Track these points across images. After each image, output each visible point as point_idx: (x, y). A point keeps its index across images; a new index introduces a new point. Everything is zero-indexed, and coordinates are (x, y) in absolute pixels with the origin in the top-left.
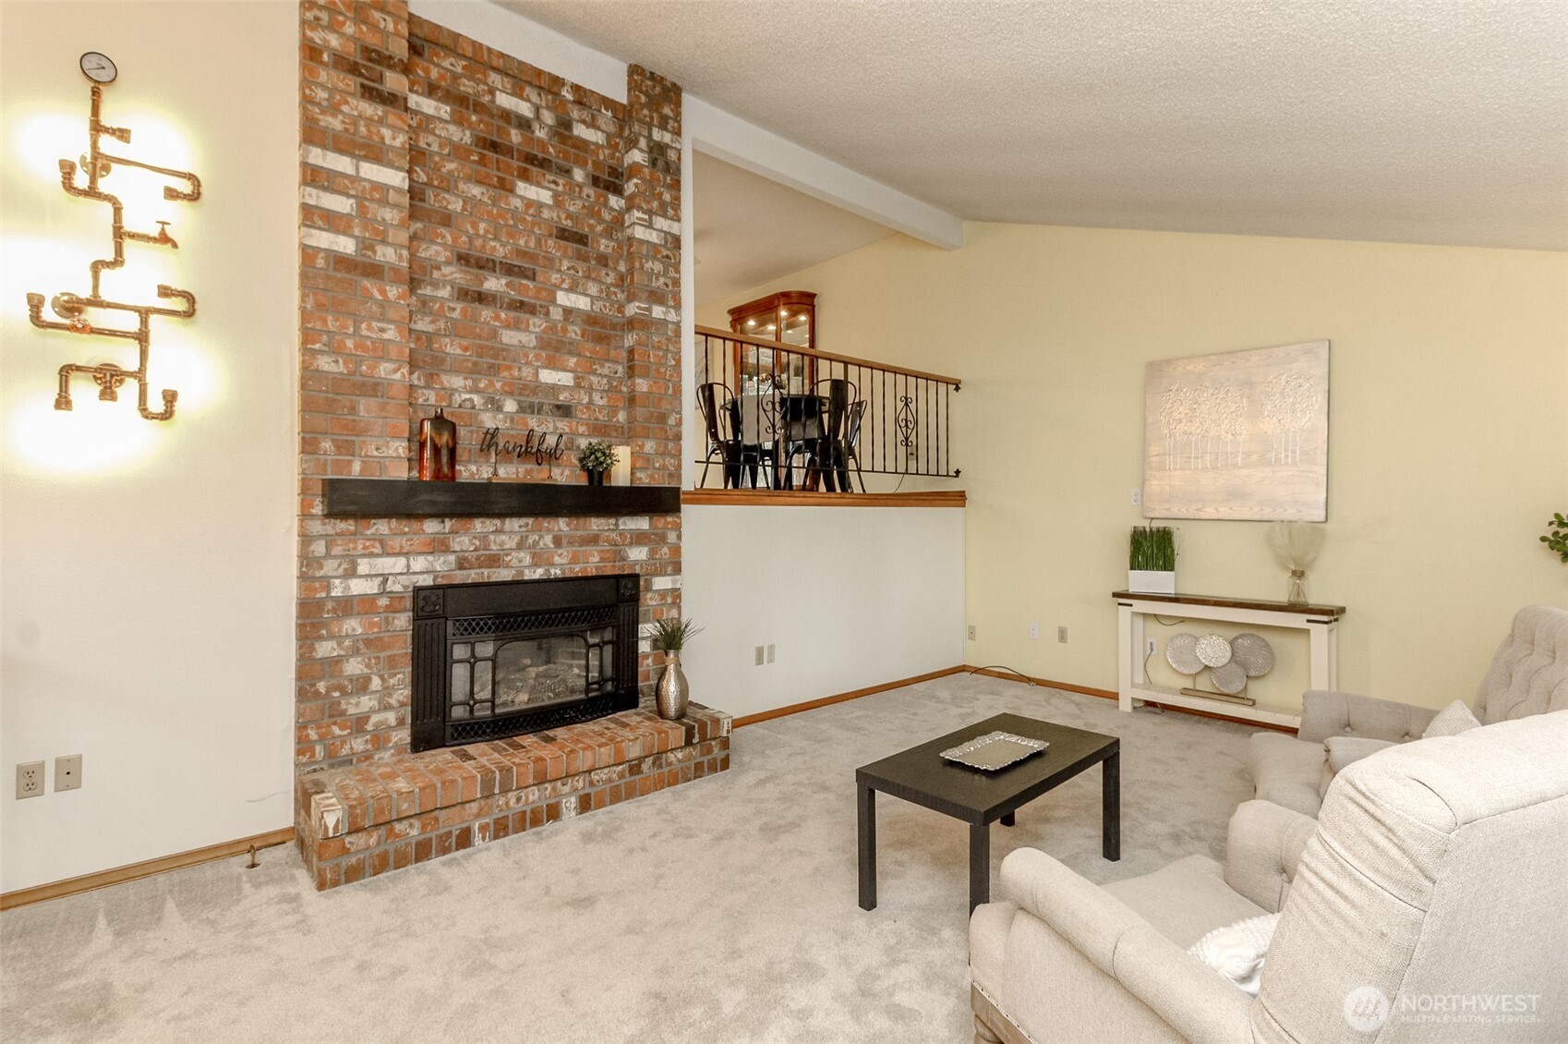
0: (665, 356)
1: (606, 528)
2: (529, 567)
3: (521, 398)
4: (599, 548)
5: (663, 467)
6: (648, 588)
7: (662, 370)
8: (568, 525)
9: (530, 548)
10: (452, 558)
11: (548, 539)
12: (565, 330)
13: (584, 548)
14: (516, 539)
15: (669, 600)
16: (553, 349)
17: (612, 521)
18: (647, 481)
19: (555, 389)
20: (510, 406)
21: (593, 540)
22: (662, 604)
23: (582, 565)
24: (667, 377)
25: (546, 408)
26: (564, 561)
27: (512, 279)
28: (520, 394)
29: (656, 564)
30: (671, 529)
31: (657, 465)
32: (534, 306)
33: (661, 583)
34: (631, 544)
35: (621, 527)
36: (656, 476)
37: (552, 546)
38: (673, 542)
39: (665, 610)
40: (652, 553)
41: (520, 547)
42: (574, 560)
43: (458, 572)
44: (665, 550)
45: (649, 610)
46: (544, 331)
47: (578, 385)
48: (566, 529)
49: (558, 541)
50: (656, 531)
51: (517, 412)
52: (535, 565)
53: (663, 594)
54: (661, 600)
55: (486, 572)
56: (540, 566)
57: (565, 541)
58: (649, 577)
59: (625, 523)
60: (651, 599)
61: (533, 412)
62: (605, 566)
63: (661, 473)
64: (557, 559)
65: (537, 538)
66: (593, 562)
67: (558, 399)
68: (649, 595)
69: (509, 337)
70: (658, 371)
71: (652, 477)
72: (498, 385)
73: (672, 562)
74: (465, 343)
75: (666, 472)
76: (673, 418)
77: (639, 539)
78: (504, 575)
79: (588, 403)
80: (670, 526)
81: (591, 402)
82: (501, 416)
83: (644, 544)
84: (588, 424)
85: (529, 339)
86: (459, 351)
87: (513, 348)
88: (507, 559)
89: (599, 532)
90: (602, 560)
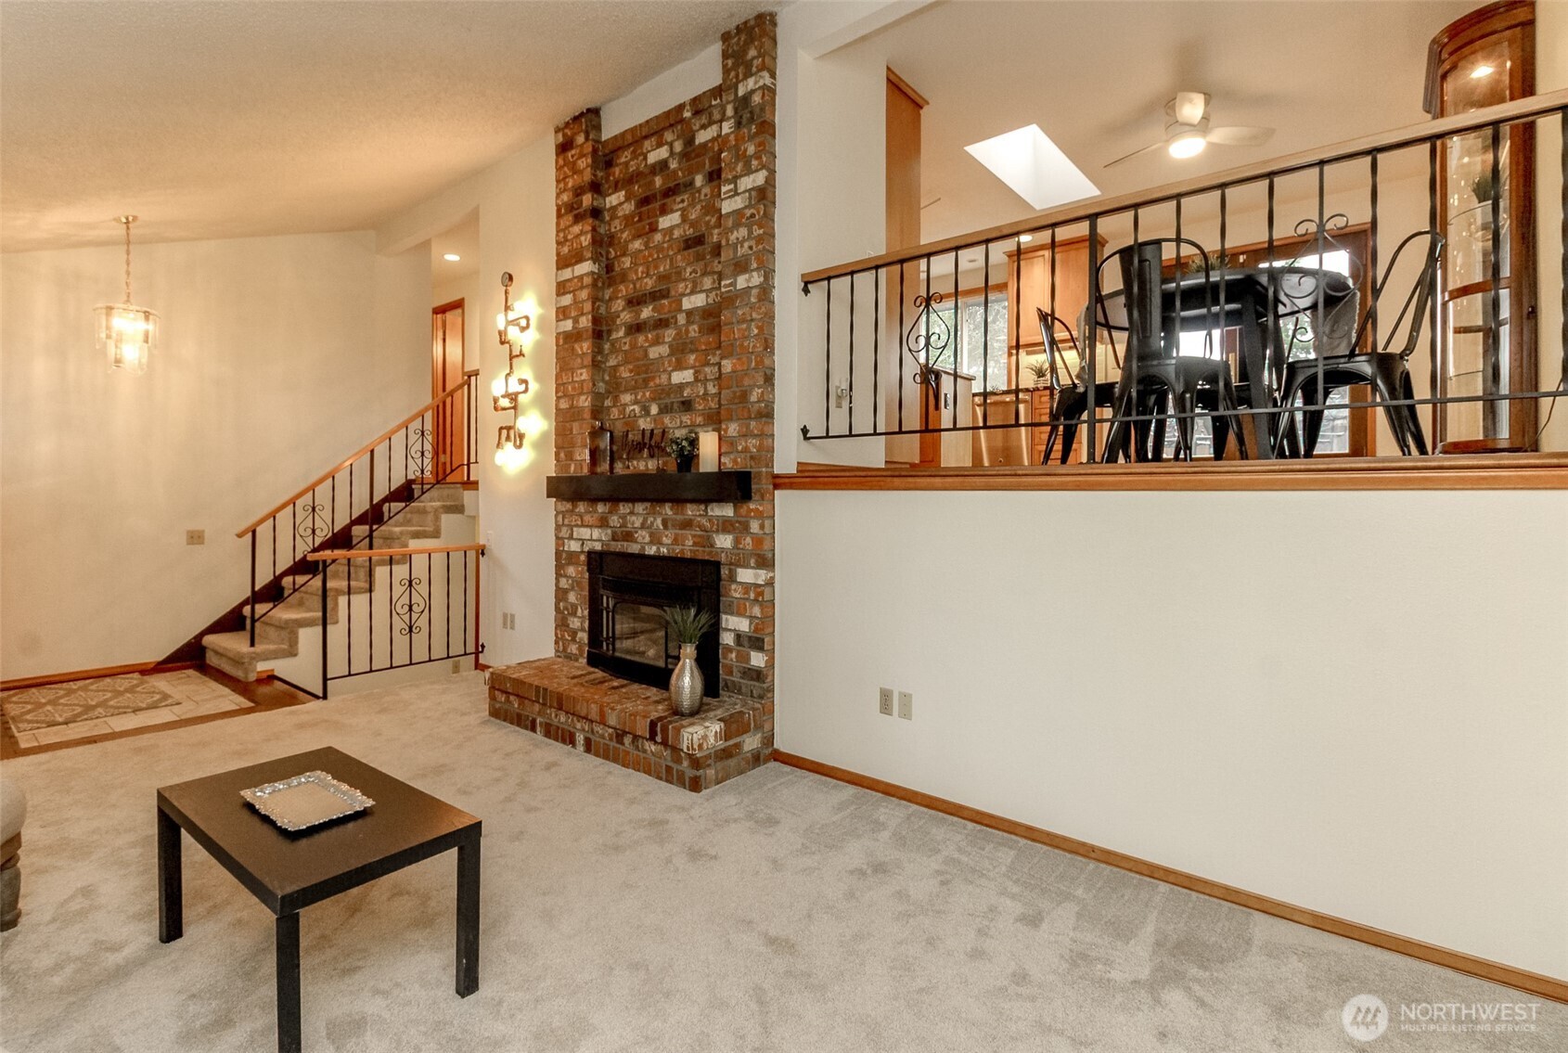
0: (749, 328)
1: (698, 513)
2: (647, 544)
3: (661, 402)
4: (693, 533)
5: (746, 450)
6: (732, 578)
7: (746, 344)
8: (671, 510)
9: (648, 528)
10: (609, 531)
11: (659, 521)
12: (687, 331)
13: (683, 532)
14: (641, 520)
15: (752, 596)
16: (680, 351)
17: (703, 507)
18: (730, 466)
19: (681, 387)
20: (654, 410)
21: (687, 524)
22: (744, 599)
23: (680, 547)
24: (750, 350)
25: (675, 406)
26: (669, 542)
27: (656, 303)
28: (660, 399)
29: (739, 554)
30: (754, 518)
31: (740, 448)
32: (667, 320)
33: (745, 575)
34: (717, 531)
35: (710, 513)
36: (739, 460)
37: (661, 527)
38: (755, 532)
39: (747, 604)
40: (737, 541)
41: (643, 526)
42: (676, 541)
43: (613, 543)
44: (749, 540)
45: (733, 602)
46: (674, 339)
47: (697, 380)
48: (670, 512)
49: (665, 523)
50: (739, 519)
51: (658, 414)
52: (652, 543)
53: (747, 587)
54: (744, 594)
55: (625, 544)
56: (654, 545)
57: (669, 525)
58: (733, 567)
59: (712, 510)
60: (735, 590)
61: (667, 413)
62: (698, 550)
63: (743, 456)
64: (665, 540)
65: (652, 519)
66: (687, 546)
67: (683, 396)
68: (733, 587)
69: (654, 353)
70: (742, 345)
71: (735, 461)
72: (648, 394)
73: (756, 554)
74: (631, 367)
75: (748, 455)
76: (755, 393)
77: (726, 526)
78: (634, 548)
79: (704, 394)
80: (752, 514)
81: (706, 394)
82: (648, 419)
83: (729, 532)
84: (703, 414)
85: (663, 350)
86: (629, 375)
87: (655, 361)
88: (636, 536)
89: (693, 518)
90: (695, 544)
